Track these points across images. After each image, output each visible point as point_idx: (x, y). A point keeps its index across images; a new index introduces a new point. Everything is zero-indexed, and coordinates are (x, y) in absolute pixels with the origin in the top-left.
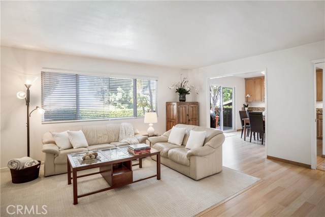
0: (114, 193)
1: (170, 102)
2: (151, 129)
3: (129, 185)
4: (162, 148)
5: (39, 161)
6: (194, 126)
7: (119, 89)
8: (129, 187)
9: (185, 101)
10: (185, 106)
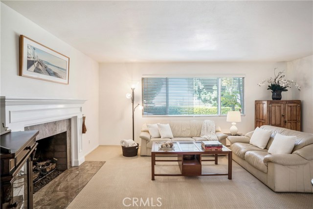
0: (184, 180)
1: (259, 101)
2: (234, 128)
3: (199, 176)
4: (240, 149)
5: (138, 144)
6: (283, 129)
7: (215, 88)
8: (198, 178)
9: (280, 99)
10: (279, 105)
